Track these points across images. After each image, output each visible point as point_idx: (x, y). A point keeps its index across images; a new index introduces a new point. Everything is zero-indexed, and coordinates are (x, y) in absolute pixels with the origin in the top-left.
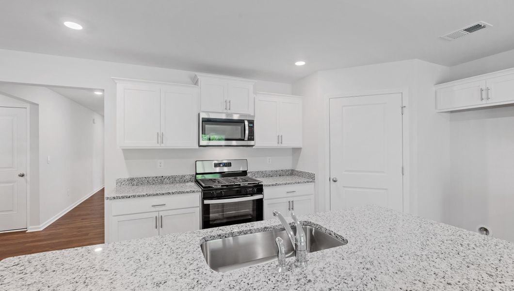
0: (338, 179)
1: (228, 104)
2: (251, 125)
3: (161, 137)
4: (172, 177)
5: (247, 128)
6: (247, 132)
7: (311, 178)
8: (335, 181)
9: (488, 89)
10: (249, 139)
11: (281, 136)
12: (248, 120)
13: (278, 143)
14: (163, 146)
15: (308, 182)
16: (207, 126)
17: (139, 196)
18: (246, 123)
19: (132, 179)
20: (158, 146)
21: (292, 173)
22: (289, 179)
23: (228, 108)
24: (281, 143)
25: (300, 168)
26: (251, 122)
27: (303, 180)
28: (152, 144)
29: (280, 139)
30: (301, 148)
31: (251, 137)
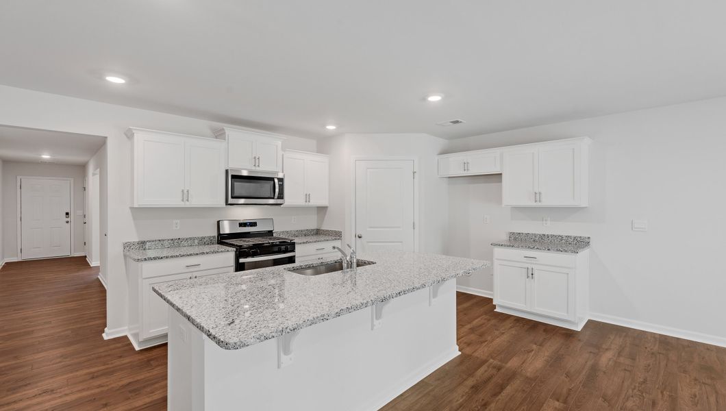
0: (363, 236)
1: (256, 160)
2: (281, 183)
3: (185, 195)
4: (191, 239)
5: (277, 186)
6: (277, 190)
7: (337, 235)
8: (360, 237)
9: (468, 163)
10: (278, 198)
11: (309, 195)
12: (278, 179)
13: (306, 201)
14: (187, 205)
15: (336, 239)
16: (235, 183)
17: (172, 257)
18: (276, 181)
19: (143, 243)
20: (182, 204)
21: (318, 232)
22: (315, 238)
23: (257, 164)
24: (309, 201)
25: (325, 227)
26: (281, 180)
27: (327, 238)
28: (177, 202)
29: (308, 197)
30: (327, 207)
31: (281, 196)
